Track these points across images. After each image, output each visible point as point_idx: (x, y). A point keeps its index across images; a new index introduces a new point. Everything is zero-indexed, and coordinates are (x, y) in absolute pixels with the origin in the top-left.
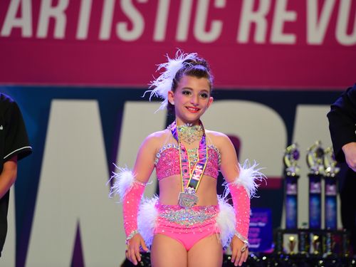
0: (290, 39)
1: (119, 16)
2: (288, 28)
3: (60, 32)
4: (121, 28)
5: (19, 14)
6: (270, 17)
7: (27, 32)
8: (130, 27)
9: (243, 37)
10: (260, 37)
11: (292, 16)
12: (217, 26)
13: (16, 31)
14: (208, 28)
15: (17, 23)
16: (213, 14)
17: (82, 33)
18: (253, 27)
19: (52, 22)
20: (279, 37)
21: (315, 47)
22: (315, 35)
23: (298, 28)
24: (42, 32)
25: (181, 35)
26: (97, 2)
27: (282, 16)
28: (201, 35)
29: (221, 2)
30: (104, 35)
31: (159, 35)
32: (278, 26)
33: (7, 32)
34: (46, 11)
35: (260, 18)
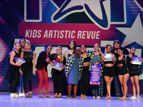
0: (85, 38)
2: (84, 36)
3: (51, 37)
4: (60, 36)
5: (46, 35)
6: (82, 35)
7: (47, 37)
8: (62, 36)
9: (78, 38)
10: (80, 38)
11: (85, 35)
12: (74, 36)
13: (45, 37)
14: (73, 37)
15: (46, 36)
17: (55, 37)
18: (79, 36)
19: (50, 35)
20: (83, 38)
21: (88, 39)
22: (88, 38)
23: (86, 36)
24: (49, 37)
25: (69, 37)
26: (57, 33)
27: (84, 35)
28: (72, 37)
29: (75, 33)
30: (58, 37)
31: (66, 37)
32: (83, 36)
33: (44, 37)
34: (50, 34)
35: (80, 35)
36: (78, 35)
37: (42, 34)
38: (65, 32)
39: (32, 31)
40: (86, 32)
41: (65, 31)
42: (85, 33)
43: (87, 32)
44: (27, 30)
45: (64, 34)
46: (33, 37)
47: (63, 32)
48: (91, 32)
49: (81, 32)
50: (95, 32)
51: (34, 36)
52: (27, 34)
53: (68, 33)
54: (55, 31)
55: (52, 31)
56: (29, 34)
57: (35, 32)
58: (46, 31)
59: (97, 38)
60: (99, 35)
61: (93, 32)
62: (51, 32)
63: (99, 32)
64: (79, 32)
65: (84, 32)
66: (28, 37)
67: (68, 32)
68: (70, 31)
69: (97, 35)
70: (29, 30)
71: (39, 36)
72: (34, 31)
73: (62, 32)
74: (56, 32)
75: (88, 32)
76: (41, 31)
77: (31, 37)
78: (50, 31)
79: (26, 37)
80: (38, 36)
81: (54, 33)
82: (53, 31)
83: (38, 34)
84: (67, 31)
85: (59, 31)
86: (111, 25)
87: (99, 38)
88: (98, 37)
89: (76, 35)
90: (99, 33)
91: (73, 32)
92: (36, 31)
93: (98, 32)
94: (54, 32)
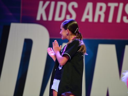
3: (102, 20)
4: (125, 18)
5: (88, 14)
7: (90, 20)
13: (87, 20)
17: (110, 20)
24: (96, 20)
26: (116, 9)
30: (118, 20)
33: (83, 20)
34: (98, 12)
37: (80, 11)
39: (53, 3)
44: (41, 3)
46: (57, 19)
51: (60, 16)
52: (41, 11)
54: (112, 5)
55: (104, 5)
56: (47, 11)
57: (62, 7)
58: (90, 5)
62: (101, 8)
66: (45, 18)
70: (47, 3)
71: (71, 16)
72: (59, 3)
74: (115, 7)
76: (76, 5)
77: (50, 19)
78: (99, 5)
79: (38, 18)
80: (68, 17)
81: (108, 9)
82: (107, 4)
83: (68, 13)
85: (121, 5)
92: (64, 4)
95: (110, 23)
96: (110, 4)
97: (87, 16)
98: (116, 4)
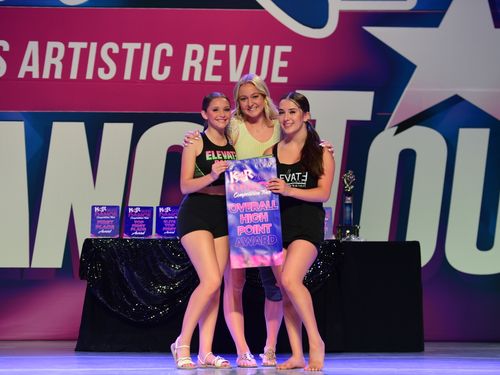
0: (218, 78)
1: (99, 63)
2: (216, 71)
3: (58, 75)
4: (101, 71)
5: (30, 64)
6: (204, 64)
7: (36, 75)
9: (185, 77)
10: (197, 77)
11: (219, 63)
12: (167, 70)
13: (29, 74)
14: (161, 71)
15: (30, 69)
16: (165, 61)
17: (74, 75)
18: (192, 69)
19: (53, 67)
20: (210, 77)
22: (235, 76)
23: (223, 70)
24: (46, 75)
25: (143, 76)
26: (85, 53)
27: (212, 62)
28: (156, 76)
29: (170, 53)
30: (89, 76)
31: (127, 76)
32: (209, 70)
33: (21, 75)
34: (49, 60)
35: (197, 64)
36: (188, 63)
37: (14, 59)
38: (124, 52)
40: (222, 48)
41: (125, 46)
42: (218, 55)
43: (228, 49)
45: (119, 59)
47: (116, 49)
48: (246, 48)
49: (200, 49)
50: (267, 49)
53: (138, 54)
54: (77, 47)
55: (61, 46)
58: (33, 47)
59: (276, 79)
60: (285, 64)
61: (256, 49)
62: (55, 52)
63: (288, 49)
64: (190, 48)
65: (214, 48)
67: (136, 50)
68: (147, 47)
69: (279, 64)
73: (110, 51)
74: (82, 49)
75: (233, 49)
76: (6, 46)
78: (51, 45)
81: (69, 53)
82: (66, 45)
84: (131, 47)
85: (94, 46)
86: (343, 15)
87: (284, 80)
88: (282, 71)
89: (176, 62)
90: (284, 56)
91: (164, 52)
93: (280, 49)
94: (72, 50)
95: (73, 80)
96: (71, 45)
97: (28, 68)
98: (84, 45)
